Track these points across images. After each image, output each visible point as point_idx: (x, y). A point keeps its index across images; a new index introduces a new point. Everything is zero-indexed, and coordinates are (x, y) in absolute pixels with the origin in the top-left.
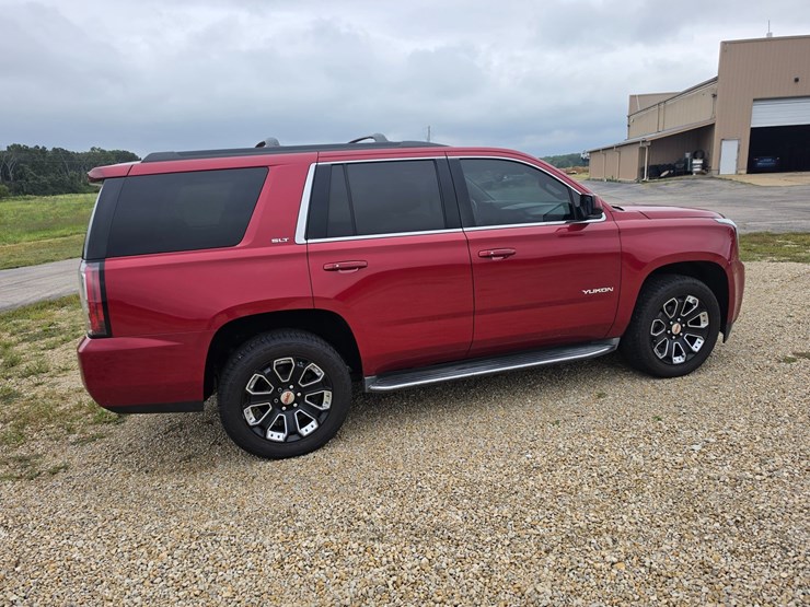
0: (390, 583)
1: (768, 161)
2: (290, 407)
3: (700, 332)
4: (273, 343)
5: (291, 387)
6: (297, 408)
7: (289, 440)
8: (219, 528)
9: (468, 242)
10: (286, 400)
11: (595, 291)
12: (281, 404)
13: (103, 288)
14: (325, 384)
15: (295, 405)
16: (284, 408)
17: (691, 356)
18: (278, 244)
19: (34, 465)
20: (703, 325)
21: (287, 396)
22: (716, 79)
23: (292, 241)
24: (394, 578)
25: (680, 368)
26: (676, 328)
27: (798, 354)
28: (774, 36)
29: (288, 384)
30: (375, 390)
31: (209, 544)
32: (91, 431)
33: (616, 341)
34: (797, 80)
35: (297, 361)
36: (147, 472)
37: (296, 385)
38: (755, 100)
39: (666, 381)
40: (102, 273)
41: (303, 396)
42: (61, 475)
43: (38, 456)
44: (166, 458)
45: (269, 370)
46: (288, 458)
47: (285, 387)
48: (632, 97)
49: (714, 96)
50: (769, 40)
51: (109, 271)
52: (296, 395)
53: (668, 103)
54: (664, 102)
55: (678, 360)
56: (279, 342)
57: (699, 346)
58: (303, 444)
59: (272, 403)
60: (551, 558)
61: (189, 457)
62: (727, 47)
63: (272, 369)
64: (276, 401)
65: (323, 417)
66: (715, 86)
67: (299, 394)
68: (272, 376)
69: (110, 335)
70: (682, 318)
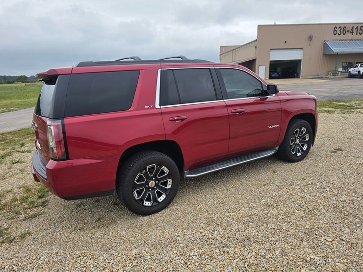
0: (246, 266)
1: (275, 75)
2: (153, 189)
3: (306, 142)
4: (147, 158)
5: (154, 179)
6: (156, 189)
7: (153, 205)
8: (142, 253)
9: (227, 106)
10: (151, 186)
11: (273, 127)
12: (149, 188)
13: (64, 133)
14: (169, 176)
15: (155, 187)
16: (150, 189)
17: (303, 153)
18: (148, 109)
19: (7, 234)
20: (307, 139)
21: (152, 184)
22: (256, 40)
23: (154, 107)
24: (247, 263)
25: (300, 158)
26: (298, 141)
27: (336, 149)
28: (277, 24)
29: (152, 177)
30: (188, 177)
31: (142, 261)
32: (31, 212)
33: (277, 148)
34: (286, 42)
35: (157, 166)
36: (80, 230)
37: (156, 178)
38: (271, 49)
39: (296, 163)
40: (63, 125)
41: (159, 183)
42: (28, 238)
43: (6, 229)
44: (86, 221)
45: (145, 171)
46: (153, 214)
47: (151, 179)
48: (221, 47)
49: (256, 47)
50: (275, 25)
51: (66, 124)
52: (155, 183)
53: (237, 50)
54: (235, 49)
55: (299, 154)
56: (149, 157)
57: (306, 148)
58: (160, 206)
59: (145, 187)
60: (305, 243)
61: (99, 219)
62: (260, 27)
63: (146, 170)
64: (147, 186)
65: (168, 191)
66: (256, 43)
67: (157, 182)
68: (146, 174)
69: (68, 159)
70: (300, 137)
